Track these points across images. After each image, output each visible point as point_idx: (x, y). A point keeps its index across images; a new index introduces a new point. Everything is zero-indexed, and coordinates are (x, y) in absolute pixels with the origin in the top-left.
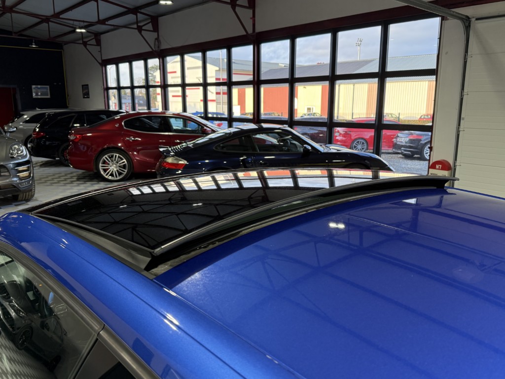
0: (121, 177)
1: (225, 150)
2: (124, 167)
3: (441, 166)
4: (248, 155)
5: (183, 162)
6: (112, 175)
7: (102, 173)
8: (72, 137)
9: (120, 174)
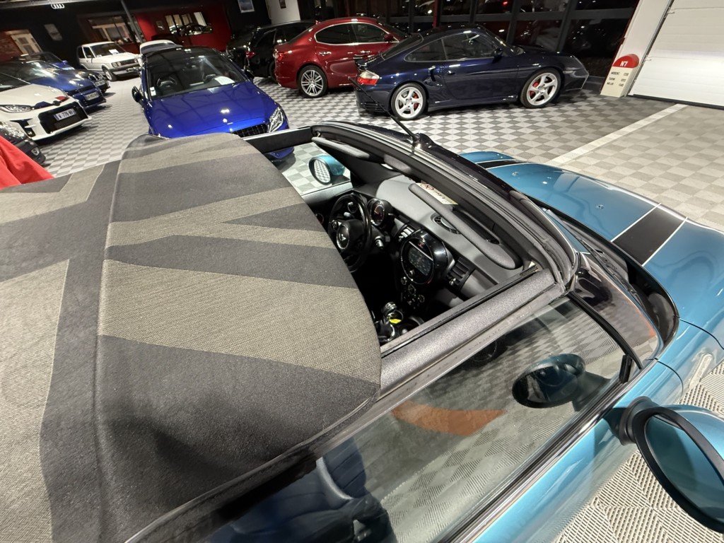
0: (319, 92)
1: (414, 61)
2: (320, 83)
3: (627, 62)
4: (437, 65)
5: (376, 77)
6: (312, 91)
7: (304, 89)
8: (276, 56)
9: (318, 90)
